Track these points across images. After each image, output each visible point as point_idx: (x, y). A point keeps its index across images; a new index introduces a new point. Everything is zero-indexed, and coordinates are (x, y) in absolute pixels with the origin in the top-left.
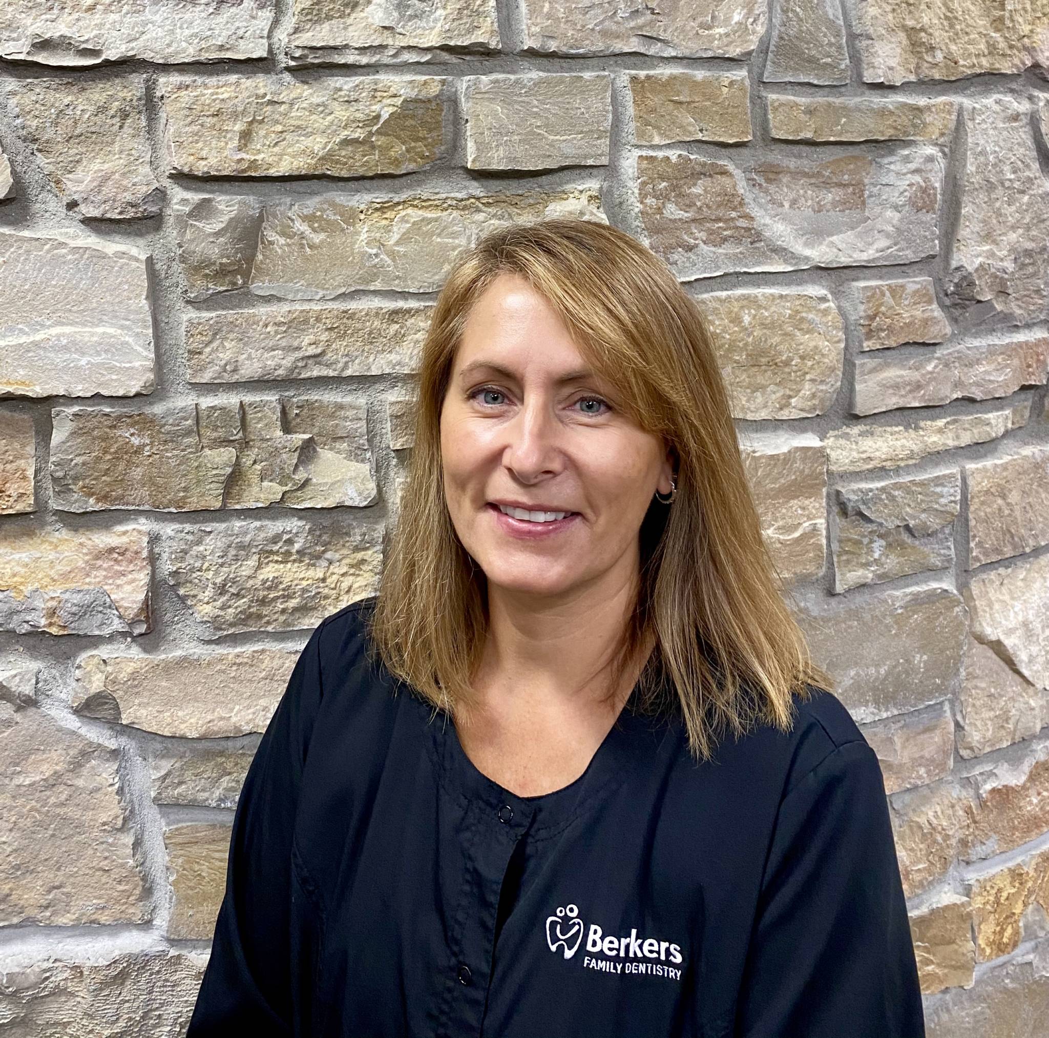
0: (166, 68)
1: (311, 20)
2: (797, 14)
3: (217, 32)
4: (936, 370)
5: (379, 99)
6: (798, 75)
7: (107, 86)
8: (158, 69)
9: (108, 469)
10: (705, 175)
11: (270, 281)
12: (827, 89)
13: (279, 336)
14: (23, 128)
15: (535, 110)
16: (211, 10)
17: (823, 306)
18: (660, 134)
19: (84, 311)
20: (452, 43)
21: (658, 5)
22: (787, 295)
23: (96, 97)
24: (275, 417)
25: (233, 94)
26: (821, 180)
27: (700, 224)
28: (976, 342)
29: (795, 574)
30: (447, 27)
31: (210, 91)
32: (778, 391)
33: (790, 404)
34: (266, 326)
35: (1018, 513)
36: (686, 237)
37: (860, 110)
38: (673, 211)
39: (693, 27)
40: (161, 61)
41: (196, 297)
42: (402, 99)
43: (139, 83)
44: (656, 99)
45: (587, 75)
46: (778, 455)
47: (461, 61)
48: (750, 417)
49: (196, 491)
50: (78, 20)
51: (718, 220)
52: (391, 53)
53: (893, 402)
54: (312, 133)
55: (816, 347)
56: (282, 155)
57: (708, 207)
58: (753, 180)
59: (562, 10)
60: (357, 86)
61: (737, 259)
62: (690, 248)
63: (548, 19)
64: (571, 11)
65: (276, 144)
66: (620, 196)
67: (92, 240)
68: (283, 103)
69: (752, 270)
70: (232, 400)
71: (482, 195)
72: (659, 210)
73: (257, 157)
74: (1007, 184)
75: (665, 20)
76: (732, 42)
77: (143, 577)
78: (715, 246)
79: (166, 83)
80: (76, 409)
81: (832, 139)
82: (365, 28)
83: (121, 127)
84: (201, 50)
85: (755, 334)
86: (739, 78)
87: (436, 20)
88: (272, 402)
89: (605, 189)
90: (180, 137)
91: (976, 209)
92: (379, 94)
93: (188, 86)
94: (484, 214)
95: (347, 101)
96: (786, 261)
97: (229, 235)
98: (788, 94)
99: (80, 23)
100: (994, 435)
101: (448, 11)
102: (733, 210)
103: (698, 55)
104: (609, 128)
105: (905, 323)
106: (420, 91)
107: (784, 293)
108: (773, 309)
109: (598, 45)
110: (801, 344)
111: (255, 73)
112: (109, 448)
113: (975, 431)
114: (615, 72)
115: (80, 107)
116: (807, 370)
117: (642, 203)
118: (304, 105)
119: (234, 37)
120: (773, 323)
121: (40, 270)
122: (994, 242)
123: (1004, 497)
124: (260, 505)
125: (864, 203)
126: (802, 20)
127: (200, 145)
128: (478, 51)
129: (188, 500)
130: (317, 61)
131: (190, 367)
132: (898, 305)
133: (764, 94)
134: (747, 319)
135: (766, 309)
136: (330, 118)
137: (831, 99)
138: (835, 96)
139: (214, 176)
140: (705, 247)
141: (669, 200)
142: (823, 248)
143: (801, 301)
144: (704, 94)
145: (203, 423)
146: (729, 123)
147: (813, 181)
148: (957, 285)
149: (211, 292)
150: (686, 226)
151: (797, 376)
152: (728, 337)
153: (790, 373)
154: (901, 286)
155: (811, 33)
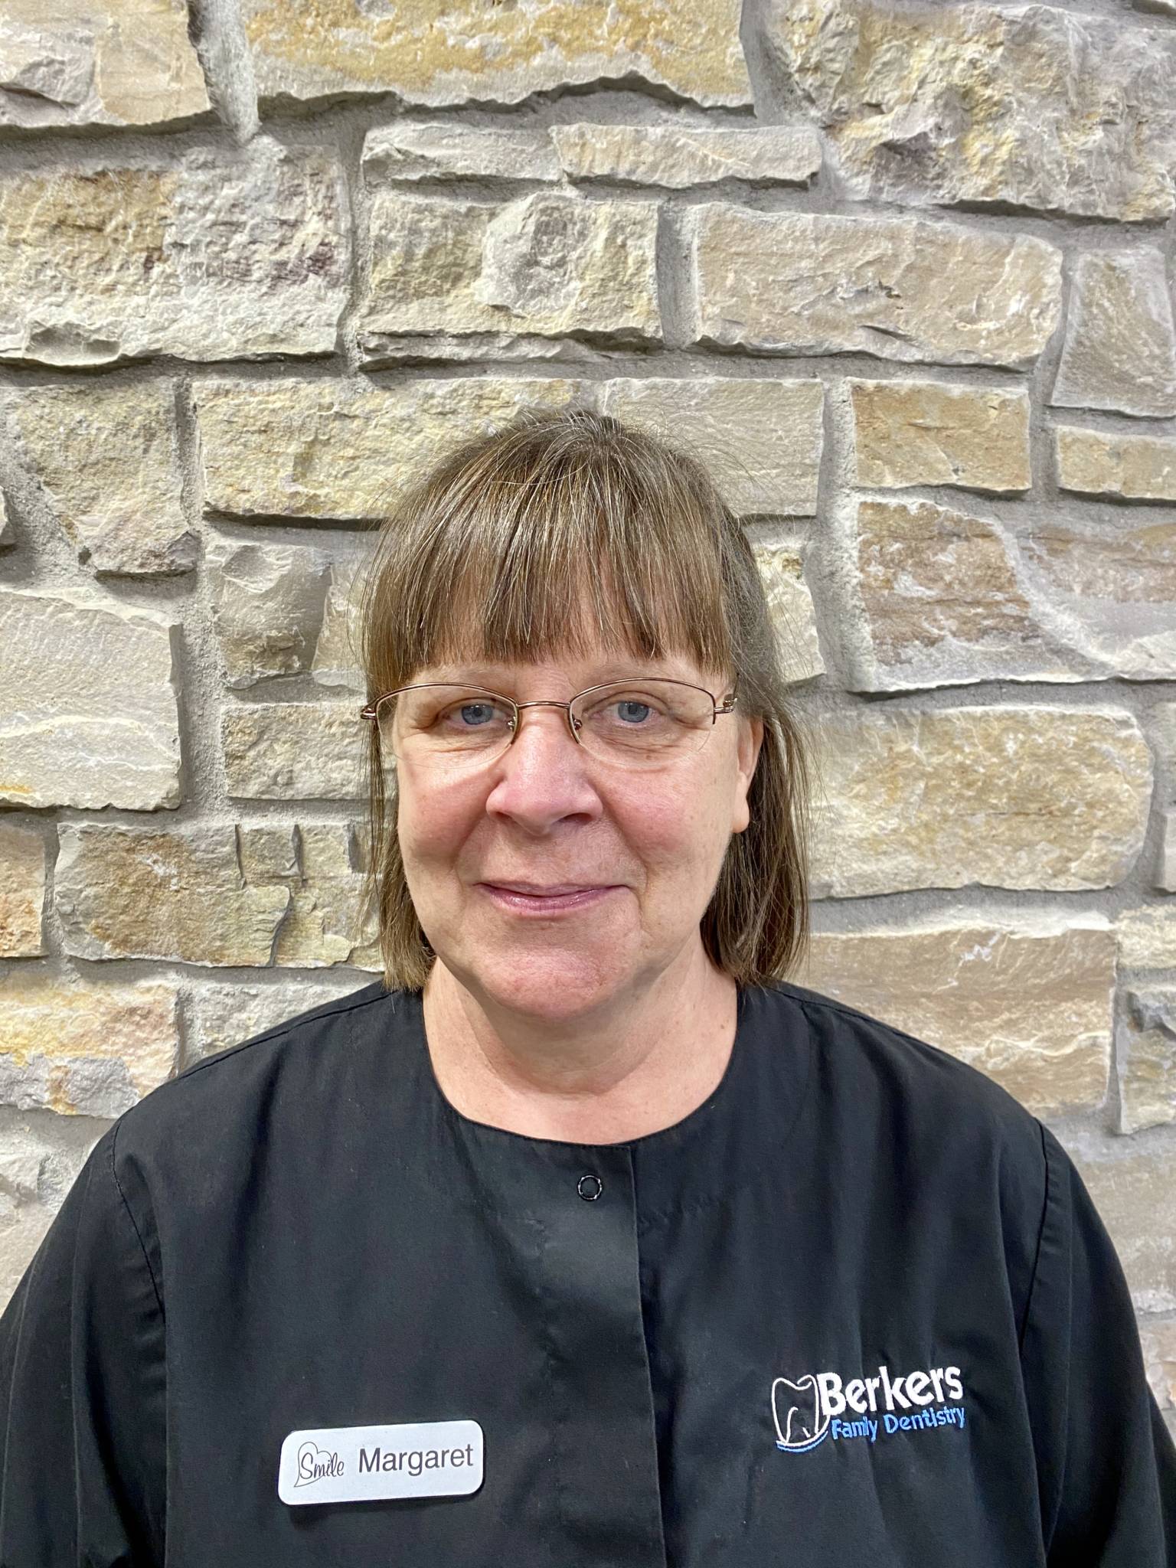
0: (202, 367)
1: (393, 297)
2: (1104, 311)
3: (269, 318)
5: (485, 409)
6: (1103, 399)
7: (129, 394)
8: (191, 370)
9: (127, 906)
10: (959, 536)
11: (340, 667)
12: (1144, 424)
13: (347, 740)
14: (26, 453)
15: (710, 430)
16: (264, 289)
17: (1124, 733)
18: (895, 473)
19: (94, 695)
20: (590, 328)
21: (897, 283)
22: (1071, 716)
23: (114, 409)
24: (342, 849)
25: (288, 404)
26: (1129, 555)
27: (949, 607)
29: (1063, 1103)
30: (584, 305)
31: (256, 399)
32: (1051, 851)
33: (1068, 870)
34: (330, 725)
36: (926, 625)
38: (908, 585)
39: (948, 319)
40: (194, 358)
41: (236, 683)
42: (516, 409)
43: (167, 389)
44: (890, 421)
45: (788, 382)
46: (1047, 939)
47: (607, 360)
48: (1008, 884)
49: (235, 940)
50: (91, 303)
51: (976, 603)
52: (504, 343)
54: (395, 461)
55: (1110, 791)
56: (353, 490)
57: (962, 583)
58: (1031, 549)
59: (754, 284)
60: (455, 390)
61: (999, 660)
62: (931, 642)
63: (733, 296)
64: (767, 286)
65: (346, 474)
66: (832, 563)
67: (106, 602)
68: (355, 417)
69: (1022, 679)
70: (284, 823)
72: (888, 583)
73: (318, 492)
75: (907, 308)
76: (1006, 343)
77: (169, 1048)
78: (969, 640)
79: (201, 387)
80: (84, 824)
81: (1149, 496)
82: (469, 308)
83: (146, 451)
84: (246, 342)
85: (1023, 768)
86: (1015, 397)
87: (569, 296)
88: (338, 828)
89: (809, 551)
90: (215, 460)
92: (485, 402)
93: (227, 392)
95: (441, 413)
96: (1072, 669)
97: (280, 598)
98: (1087, 427)
99: (93, 308)
101: (587, 282)
102: (1000, 589)
103: (954, 361)
104: (818, 461)
106: (542, 397)
107: (1068, 713)
108: (1051, 734)
109: (806, 338)
110: (1090, 785)
111: (319, 376)
112: (126, 877)
114: (831, 381)
115: (96, 425)
116: (1095, 823)
117: (862, 570)
118: (385, 421)
119: (291, 324)
120: (1049, 753)
121: (42, 640)
124: (321, 964)
126: (1111, 319)
127: (242, 472)
128: (631, 343)
129: (226, 952)
130: (399, 355)
131: (229, 776)
133: (1052, 425)
134: (1011, 747)
135: (1041, 734)
136: (418, 438)
137: (1149, 438)
138: (1155, 433)
139: (259, 516)
140: (955, 641)
141: (903, 569)
142: (1128, 653)
143: (1093, 725)
144: (962, 418)
145: (246, 851)
146: (998, 463)
147: (1117, 556)
149: (257, 676)
150: (927, 608)
151: (1080, 831)
152: (982, 770)
153: (1070, 827)
155: (1125, 340)
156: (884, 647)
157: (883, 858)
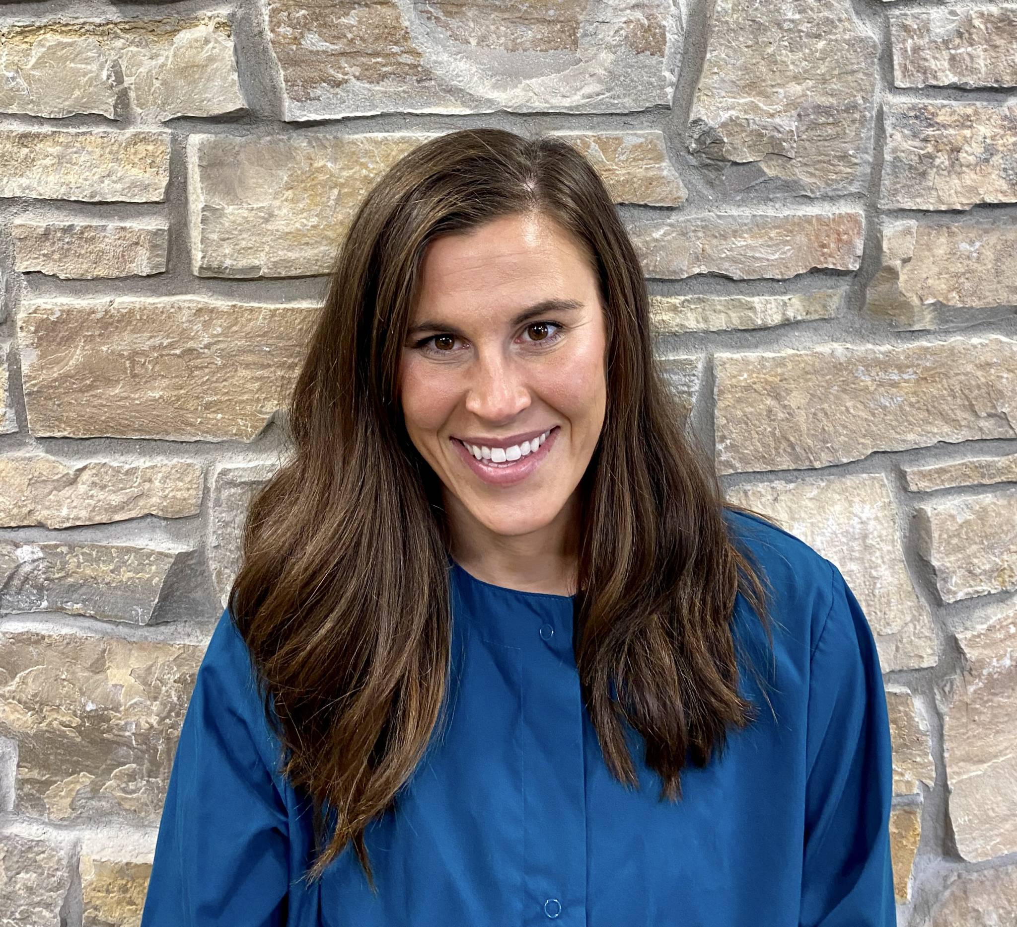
4: (669, 238)
10: (359, 4)
26: (516, 15)
27: (352, 57)
28: (735, 212)
35: (801, 418)
36: (331, 71)
38: (313, 41)
51: (376, 54)
57: (362, 39)
58: (428, 12)
61: (397, 97)
62: (338, 84)
69: (418, 112)
71: (119, 20)
72: (296, 40)
74: (786, 26)
78: (370, 83)
91: (731, 54)
94: (122, 41)
96: (464, 104)
100: (760, 322)
102: (396, 44)
105: (618, 181)
113: (733, 315)
117: (273, 31)
122: (761, 93)
123: (777, 397)
125: (575, 43)
132: (612, 160)
140: (358, 83)
141: (309, 30)
142: (516, 91)
147: (506, 15)
148: (698, 141)
150: (332, 59)
154: (616, 139)
156: (296, 88)
157: (305, 247)
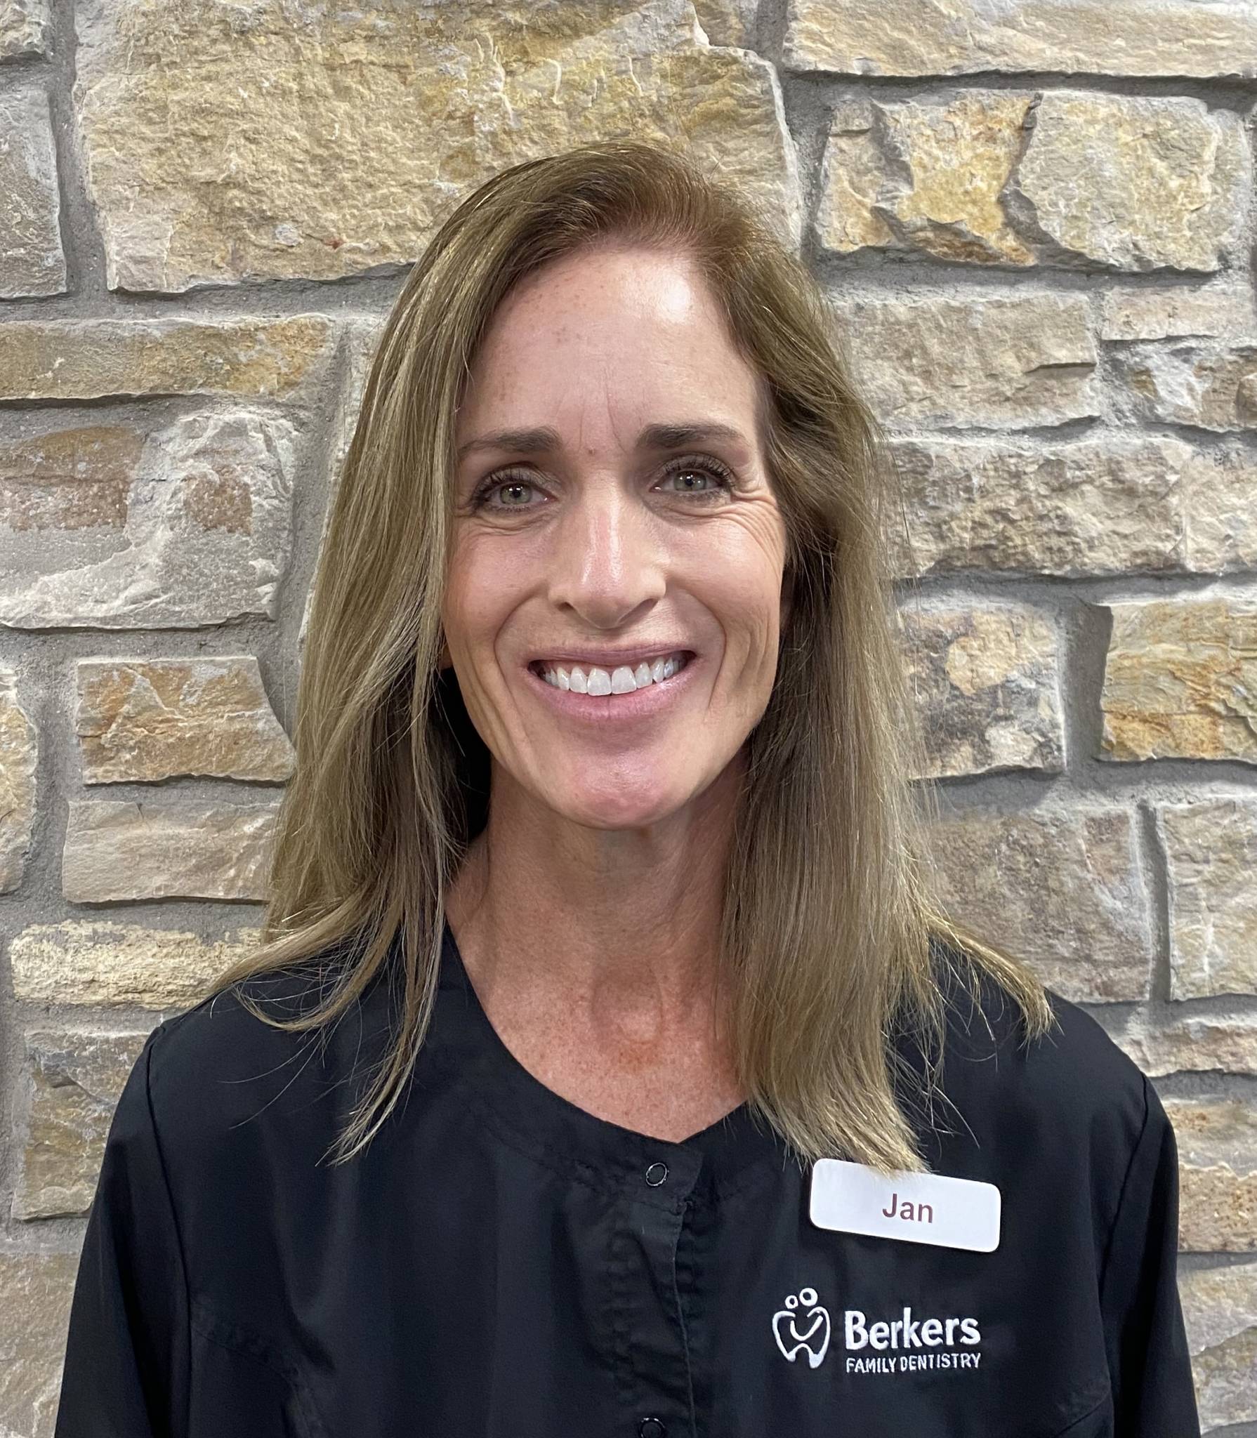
37: (93, 342)
53: (155, 884)
105: (181, 739)
125: (122, 515)
132: (175, 704)
154: (180, 670)
